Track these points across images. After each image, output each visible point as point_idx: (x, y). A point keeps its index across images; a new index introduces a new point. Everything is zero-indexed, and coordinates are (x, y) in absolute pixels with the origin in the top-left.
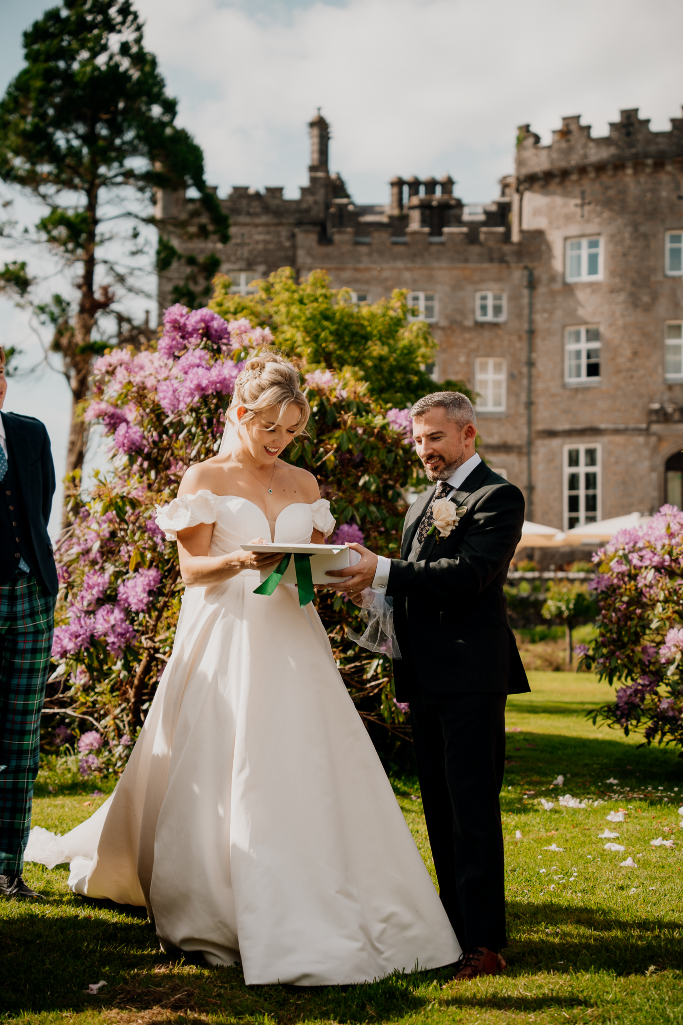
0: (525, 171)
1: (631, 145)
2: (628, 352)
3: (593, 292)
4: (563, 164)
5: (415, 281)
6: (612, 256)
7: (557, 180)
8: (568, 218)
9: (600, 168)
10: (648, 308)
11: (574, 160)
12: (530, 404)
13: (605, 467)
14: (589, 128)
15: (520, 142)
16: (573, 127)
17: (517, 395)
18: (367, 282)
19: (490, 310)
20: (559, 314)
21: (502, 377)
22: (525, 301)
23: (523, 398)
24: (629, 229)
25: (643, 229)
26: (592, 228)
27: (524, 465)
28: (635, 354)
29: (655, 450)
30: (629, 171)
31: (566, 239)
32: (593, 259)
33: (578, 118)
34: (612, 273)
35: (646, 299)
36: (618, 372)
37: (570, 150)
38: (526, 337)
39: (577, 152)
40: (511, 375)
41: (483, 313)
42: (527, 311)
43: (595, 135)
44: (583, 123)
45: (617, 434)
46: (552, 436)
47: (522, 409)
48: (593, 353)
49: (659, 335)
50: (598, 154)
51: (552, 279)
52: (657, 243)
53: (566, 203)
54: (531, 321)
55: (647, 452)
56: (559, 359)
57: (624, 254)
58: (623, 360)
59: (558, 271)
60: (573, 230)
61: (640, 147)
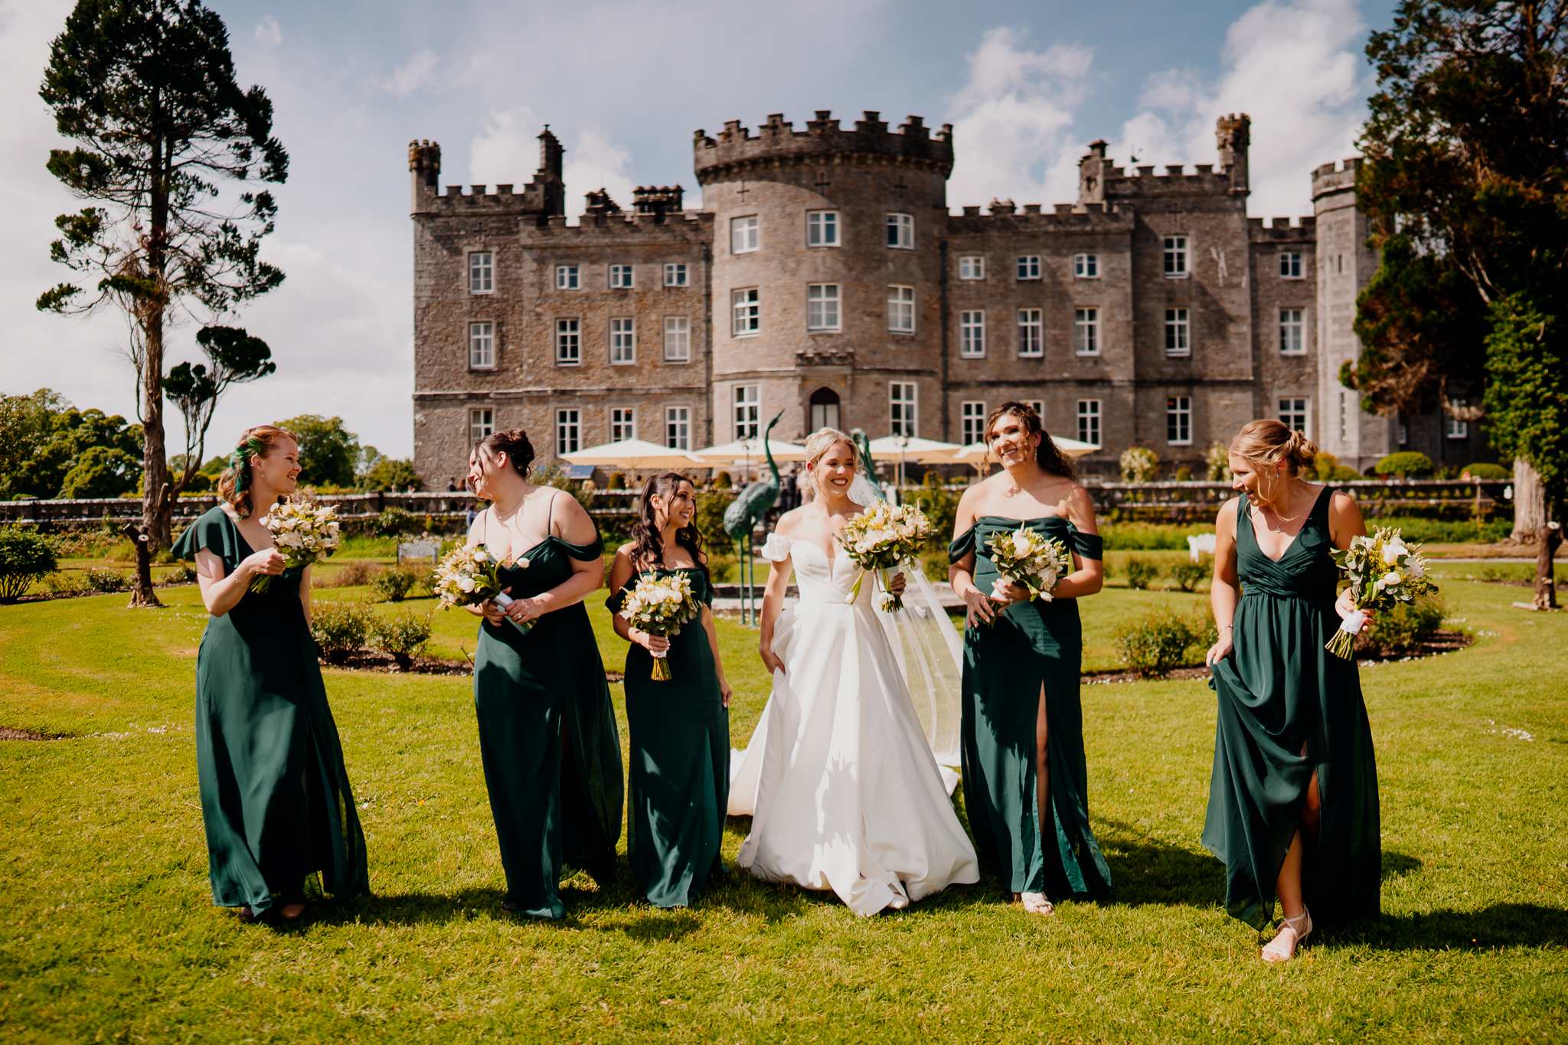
0: (700, 166)
1: (776, 143)
2: (779, 309)
3: (752, 260)
4: (727, 160)
5: (615, 256)
6: (766, 231)
7: (724, 173)
8: (733, 202)
9: (754, 162)
10: (794, 273)
11: (735, 156)
12: (708, 354)
13: (763, 403)
14: (746, 130)
15: (696, 142)
16: (734, 130)
17: (698, 346)
18: (577, 257)
19: (675, 278)
20: (728, 278)
21: (687, 331)
22: (704, 271)
23: (703, 349)
24: (779, 210)
25: (789, 209)
26: (750, 210)
27: (705, 402)
28: (785, 309)
29: (802, 388)
30: (777, 164)
31: (732, 219)
32: (752, 234)
33: (738, 122)
34: (767, 246)
35: (792, 265)
36: (772, 325)
37: (732, 147)
38: (703, 299)
39: (738, 149)
40: (693, 330)
41: (670, 280)
42: (703, 278)
43: (751, 135)
44: (742, 126)
45: (773, 375)
46: (724, 378)
47: (701, 357)
48: (754, 310)
49: (803, 294)
50: (752, 150)
51: (722, 252)
52: (800, 221)
53: (731, 191)
54: (708, 286)
55: (795, 389)
56: (728, 316)
57: (776, 230)
58: (775, 315)
59: (726, 245)
60: (737, 212)
61: (784, 145)
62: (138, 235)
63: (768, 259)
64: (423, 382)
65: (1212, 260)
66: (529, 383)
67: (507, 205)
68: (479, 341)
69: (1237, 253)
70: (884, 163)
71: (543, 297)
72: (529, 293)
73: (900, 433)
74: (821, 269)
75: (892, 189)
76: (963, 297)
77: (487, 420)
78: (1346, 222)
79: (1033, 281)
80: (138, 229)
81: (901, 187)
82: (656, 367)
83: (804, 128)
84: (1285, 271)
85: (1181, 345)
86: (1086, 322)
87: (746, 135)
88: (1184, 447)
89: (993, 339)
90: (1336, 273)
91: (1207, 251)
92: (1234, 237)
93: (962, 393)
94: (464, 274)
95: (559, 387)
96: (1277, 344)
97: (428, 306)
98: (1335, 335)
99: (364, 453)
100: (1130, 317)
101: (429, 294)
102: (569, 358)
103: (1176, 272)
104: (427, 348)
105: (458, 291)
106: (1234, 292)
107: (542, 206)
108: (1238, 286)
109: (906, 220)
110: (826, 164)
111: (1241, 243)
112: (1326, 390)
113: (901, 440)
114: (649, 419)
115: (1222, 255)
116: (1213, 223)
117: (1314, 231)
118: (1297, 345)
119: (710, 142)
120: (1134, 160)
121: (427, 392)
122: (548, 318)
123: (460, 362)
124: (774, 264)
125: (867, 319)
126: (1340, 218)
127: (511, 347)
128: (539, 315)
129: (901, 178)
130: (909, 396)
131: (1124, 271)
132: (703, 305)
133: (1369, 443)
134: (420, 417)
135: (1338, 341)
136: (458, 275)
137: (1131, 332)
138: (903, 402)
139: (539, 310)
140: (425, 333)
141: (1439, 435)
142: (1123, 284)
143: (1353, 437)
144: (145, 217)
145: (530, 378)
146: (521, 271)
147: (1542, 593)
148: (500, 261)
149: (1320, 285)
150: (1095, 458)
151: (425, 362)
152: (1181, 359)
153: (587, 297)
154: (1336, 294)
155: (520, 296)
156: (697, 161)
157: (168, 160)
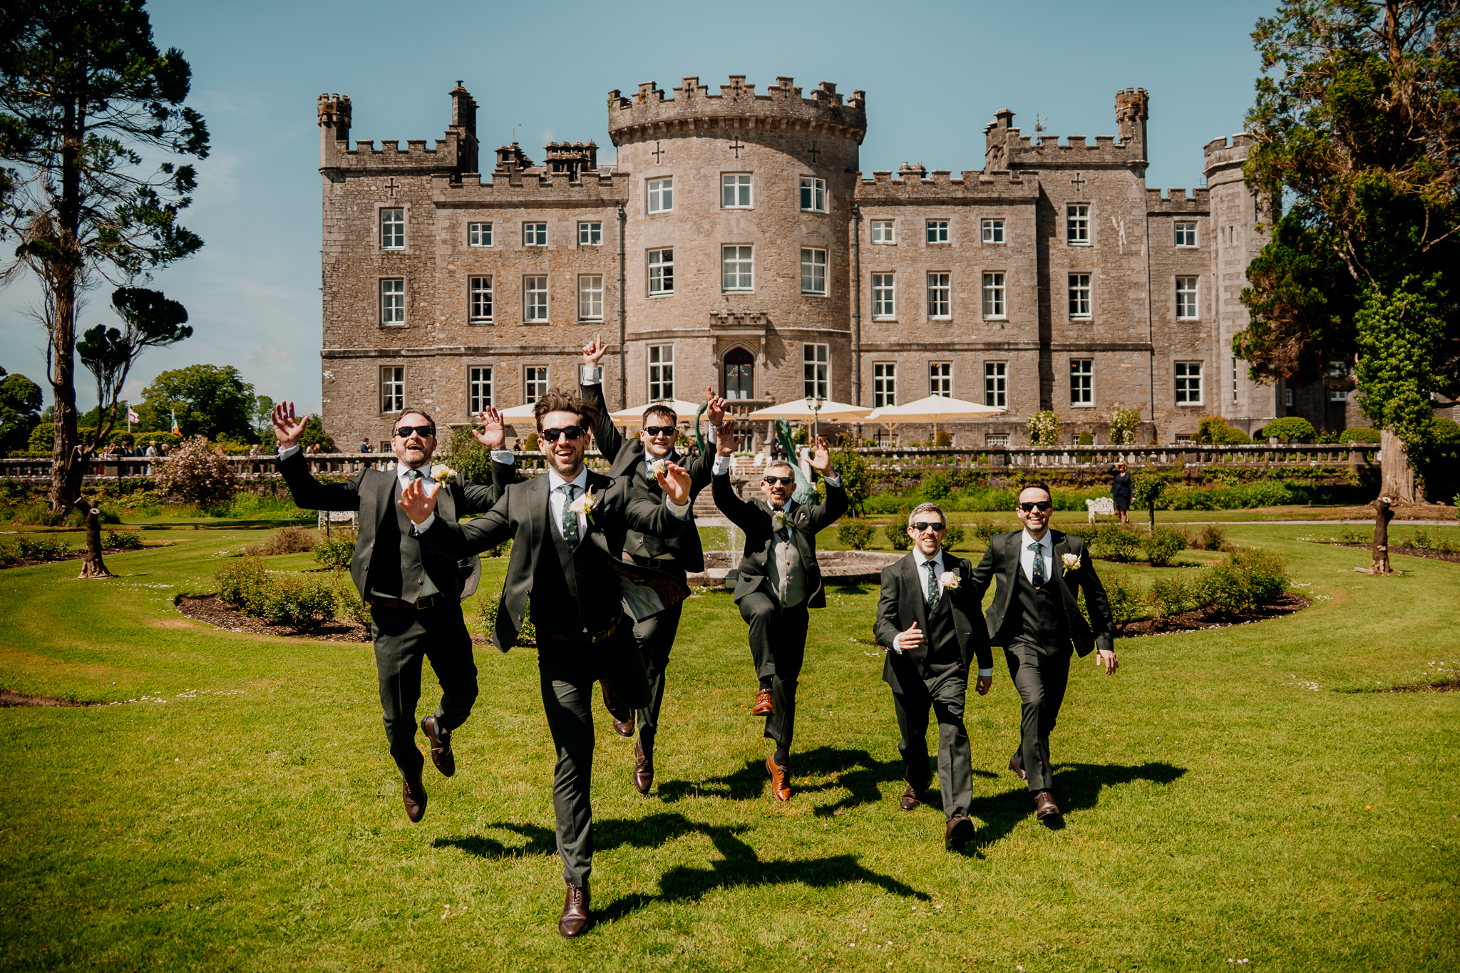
0: (615, 127)
1: (692, 106)
2: (694, 270)
3: (667, 221)
4: (642, 121)
5: (529, 214)
6: (681, 193)
7: (639, 134)
8: (648, 163)
9: (669, 123)
10: (708, 234)
11: (650, 117)
12: (623, 312)
13: (678, 362)
14: (662, 92)
15: (611, 102)
16: (649, 92)
17: (612, 305)
18: (491, 215)
19: (589, 237)
20: (642, 238)
21: (601, 290)
22: (618, 229)
23: (618, 308)
24: (693, 172)
25: (703, 171)
26: (665, 172)
27: (619, 361)
28: (699, 271)
29: (716, 349)
30: (692, 126)
31: (647, 179)
32: (667, 196)
33: (654, 84)
34: (681, 206)
35: (707, 227)
36: (687, 285)
37: (647, 109)
38: (618, 258)
39: (653, 110)
40: (607, 288)
41: (585, 239)
42: (618, 238)
43: (666, 97)
44: (658, 88)
45: (687, 335)
46: (638, 337)
47: (616, 316)
48: (669, 271)
49: (718, 256)
50: (668, 112)
51: (638, 212)
52: (715, 183)
53: (646, 152)
54: (623, 246)
55: (710, 349)
56: (643, 275)
57: (690, 192)
58: (690, 276)
59: (641, 205)
60: (652, 173)
61: (699, 108)
62: (50, 197)
63: (682, 220)
64: (332, 338)
65: (1114, 229)
66: (441, 340)
67: (419, 160)
68: (390, 297)
69: (1135, 222)
70: (798, 128)
71: (456, 253)
72: (441, 251)
73: (812, 396)
74: (735, 230)
75: (806, 153)
76: (874, 260)
77: (398, 378)
78: (1237, 195)
79: (943, 246)
80: (50, 189)
81: (814, 151)
82: (570, 325)
83: (719, 92)
84: (1180, 240)
85: (1083, 311)
86: (993, 286)
87: (662, 97)
88: (1087, 408)
89: (903, 301)
90: (1228, 244)
91: (1108, 219)
92: (1133, 207)
93: (874, 355)
94: (376, 230)
95: (472, 345)
96: (1173, 311)
97: (338, 261)
98: (1226, 303)
99: (258, 404)
100: (1035, 282)
101: (339, 249)
102: (482, 316)
103: (1078, 239)
104: (336, 304)
105: (368, 247)
106: (1132, 259)
107: (455, 163)
108: (1137, 253)
109: (819, 185)
110: (741, 127)
111: (1140, 213)
112: (1219, 355)
113: (814, 403)
114: (563, 377)
115: (1122, 224)
116: (1114, 193)
117: (1207, 202)
118: (1192, 312)
119: (625, 102)
120: (1039, 129)
121: (336, 348)
122: (462, 277)
123: (371, 318)
124: (690, 224)
125: (780, 280)
126: (1231, 191)
127: (422, 304)
128: (452, 273)
129: (814, 142)
130: (822, 358)
131: (1029, 237)
132: (618, 263)
133: (1258, 407)
134: (327, 374)
135: (1229, 309)
136: (369, 231)
137: (1036, 297)
138: (815, 362)
139: (451, 267)
140: (335, 289)
141: (1322, 398)
142: (1028, 250)
143: (1243, 400)
144: (57, 177)
145: (442, 336)
146: (434, 228)
147: (1377, 559)
148: (411, 217)
149: (1213, 255)
150: (1001, 419)
151: (335, 318)
152: (1084, 323)
153: (501, 254)
154: (1228, 263)
155: (433, 253)
156: (611, 121)
157: (81, 120)
